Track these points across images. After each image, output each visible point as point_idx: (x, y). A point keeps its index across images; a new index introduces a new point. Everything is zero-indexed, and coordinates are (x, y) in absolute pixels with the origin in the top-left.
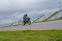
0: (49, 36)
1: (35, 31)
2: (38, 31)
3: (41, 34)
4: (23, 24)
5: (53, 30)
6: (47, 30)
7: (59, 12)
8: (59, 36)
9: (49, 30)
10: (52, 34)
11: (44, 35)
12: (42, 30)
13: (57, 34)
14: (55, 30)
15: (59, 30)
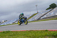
0: (27, 37)
1: (14, 32)
2: (17, 32)
3: (20, 34)
4: (19, 24)
5: (30, 31)
6: (25, 31)
7: (36, 14)
8: (36, 36)
9: (27, 31)
10: (30, 34)
11: (23, 35)
12: (21, 31)
13: (34, 34)
14: (32, 31)
15: (36, 31)
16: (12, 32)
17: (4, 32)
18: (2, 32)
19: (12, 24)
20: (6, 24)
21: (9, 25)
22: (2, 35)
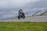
0: (44, 27)
3: (38, 25)
12: (39, 22)
16: (31, 22)
17: (25, 22)
18: (23, 22)
19: (32, 16)
20: (27, 16)
21: (29, 17)
22: (24, 24)
